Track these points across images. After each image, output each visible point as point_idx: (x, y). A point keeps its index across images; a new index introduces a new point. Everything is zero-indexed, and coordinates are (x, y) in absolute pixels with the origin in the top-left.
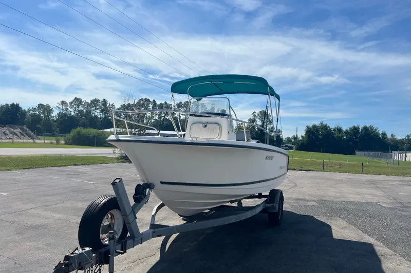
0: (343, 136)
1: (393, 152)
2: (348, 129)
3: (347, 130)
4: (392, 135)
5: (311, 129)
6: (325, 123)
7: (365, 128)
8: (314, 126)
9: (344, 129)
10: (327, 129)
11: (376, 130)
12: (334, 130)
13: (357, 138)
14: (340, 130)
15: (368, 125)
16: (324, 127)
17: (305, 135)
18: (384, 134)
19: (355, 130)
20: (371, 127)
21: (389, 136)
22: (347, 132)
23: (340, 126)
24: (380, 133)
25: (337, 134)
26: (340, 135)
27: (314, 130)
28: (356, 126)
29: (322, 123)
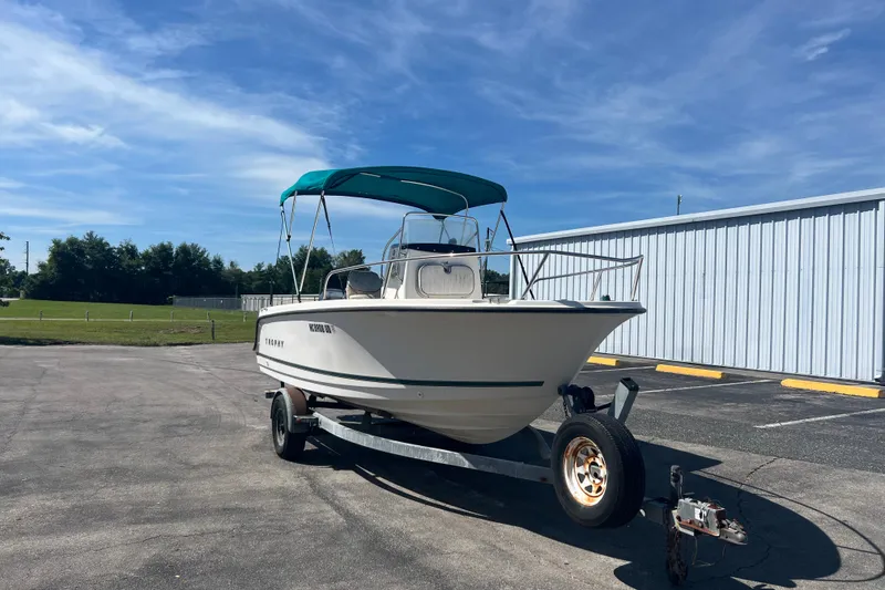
0: (139, 266)
1: (243, 297)
2: (150, 250)
3: (147, 252)
4: (232, 264)
5: (64, 247)
6: (98, 234)
7: (184, 250)
8: (72, 242)
9: (141, 250)
10: (104, 250)
11: (203, 252)
12: (120, 251)
13: (168, 269)
14: (131, 251)
15: (189, 244)
16: (97, 246)
17: (49, 261)
18: (218, 262)
19: (164, 251)
20: (194, 247)
21: (227, 265)
22: (146, 256)
23: (132, 243)
24: (211, 258)
25: (127, 261)
26: (133, 262)
27: (73, 250)
28: (166, 243)
29: (90, 235)
